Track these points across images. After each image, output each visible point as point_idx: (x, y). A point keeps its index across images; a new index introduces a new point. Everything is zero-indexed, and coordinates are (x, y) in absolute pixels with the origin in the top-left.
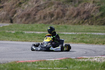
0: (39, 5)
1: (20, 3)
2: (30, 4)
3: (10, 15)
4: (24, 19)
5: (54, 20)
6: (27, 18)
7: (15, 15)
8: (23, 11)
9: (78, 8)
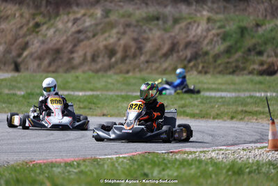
0: (80, 28)
1: (37, 25)
2: (60, 25)
3: (14, 53)
4: (46, 62)
5: (116, 63)
6: (54, 60)
7: (25, 53)
8: (43, 42)
9: (173, 34)
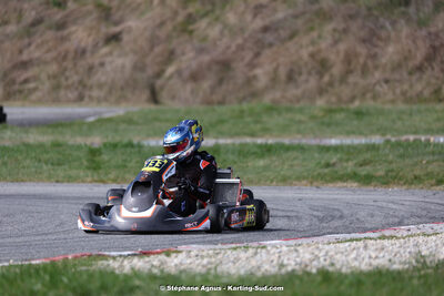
0: (267, 22)
2: (231, 18)
3: (150, 71)
4: (206, 85)
5: (331, 84)
7: (170, 70)
8: (201, 51)
9: (433, 30)
